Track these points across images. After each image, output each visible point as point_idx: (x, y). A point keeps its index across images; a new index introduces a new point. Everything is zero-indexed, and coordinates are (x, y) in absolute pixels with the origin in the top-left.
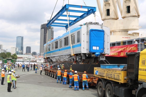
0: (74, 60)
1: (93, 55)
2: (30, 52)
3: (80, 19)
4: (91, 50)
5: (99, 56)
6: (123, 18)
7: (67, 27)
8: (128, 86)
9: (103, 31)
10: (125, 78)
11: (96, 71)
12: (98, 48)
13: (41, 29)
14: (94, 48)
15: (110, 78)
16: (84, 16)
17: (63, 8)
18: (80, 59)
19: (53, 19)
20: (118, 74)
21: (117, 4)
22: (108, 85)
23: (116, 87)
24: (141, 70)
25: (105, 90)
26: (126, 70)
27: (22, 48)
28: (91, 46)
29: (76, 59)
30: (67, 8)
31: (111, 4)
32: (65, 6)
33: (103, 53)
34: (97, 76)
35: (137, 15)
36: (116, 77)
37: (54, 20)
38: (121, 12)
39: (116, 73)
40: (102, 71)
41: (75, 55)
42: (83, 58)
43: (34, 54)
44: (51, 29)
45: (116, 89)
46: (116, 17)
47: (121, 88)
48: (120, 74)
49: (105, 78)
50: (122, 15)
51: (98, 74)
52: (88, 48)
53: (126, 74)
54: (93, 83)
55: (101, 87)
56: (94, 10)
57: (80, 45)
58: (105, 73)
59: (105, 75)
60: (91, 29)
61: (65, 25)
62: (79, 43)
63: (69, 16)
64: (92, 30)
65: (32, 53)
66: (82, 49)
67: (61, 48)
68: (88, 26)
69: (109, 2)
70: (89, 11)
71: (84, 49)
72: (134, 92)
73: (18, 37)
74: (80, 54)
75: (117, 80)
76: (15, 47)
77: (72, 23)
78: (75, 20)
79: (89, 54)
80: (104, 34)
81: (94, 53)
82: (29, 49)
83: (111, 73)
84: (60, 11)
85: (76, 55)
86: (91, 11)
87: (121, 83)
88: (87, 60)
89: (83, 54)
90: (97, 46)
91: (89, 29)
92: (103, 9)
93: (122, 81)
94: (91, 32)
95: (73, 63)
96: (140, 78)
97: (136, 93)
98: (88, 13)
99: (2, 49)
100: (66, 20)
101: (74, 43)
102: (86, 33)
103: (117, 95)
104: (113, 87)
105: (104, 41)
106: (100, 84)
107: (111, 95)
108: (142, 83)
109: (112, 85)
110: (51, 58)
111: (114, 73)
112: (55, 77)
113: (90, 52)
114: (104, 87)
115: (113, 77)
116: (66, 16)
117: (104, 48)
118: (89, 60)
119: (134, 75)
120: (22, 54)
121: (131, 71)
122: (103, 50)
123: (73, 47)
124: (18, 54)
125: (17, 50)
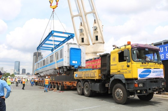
0: (58, 72)
1: (72, 68)
2: (25, 73)
3: (62, 43)
4: (71, 63)
5: (77, 68)
6: (93, 44)
7: (52, 50)
8: (102, 81)
9: (80, 50)
10: (100, 75)
11: (76, 74)
12: (76, 62)
13: (34, 56)
14: (74, 62)
15: (87, 77)
16: (65, 41)
17: (50, 34)
18: (62, 71)
19: (41, 43)
20: (94, 72)
21: (89, 35)
22: (86, 83)
23: (92, 84)
24: (112, 65)
25: (83, 88)
26: (100, 69)
27: (19, 70)
28: (71, 60)
29: (59, 72)
30: (52, 33)
31: (85, 34)
32: (51, 32)
33: (81, 66)
34: (77, 78)
35: (102, 42)
36: (92, 75)
37: (43, 44)
38: (92, 40)
39: (92, 72)
40: (80, 73)
41: (58, 68)
42: (65, 70)
43: (28, 74)
44: (41, 56)
45: (92, 85)
46: (88, 44)
47: (96, 84)
48: (95, 72)
49: (83, 78)
50: (92, 42)
51: (77, 76)
52: (69, 62)
53: (100, 72)
54: (74, 86)
55: (80, 86)
56: (73, 36)
57: (63, 60)
58: (83, 74)
59: (83, 76)
60: (71, 47)
61: (51, 49)
62: (62, 59)
63: (55, 41)
64: (72, 49)
65: (26, 73)
66: (64, 62)
67: (48, 64)
68: (68, 45)
69: (83, 33)
70: (69, 37)
71: (66, 63)
72: (107, 85)
73: (16, 62)
74: (62, 67)
75: (93, 77)
76: (14, 69)
77: (56, 47)
78: (58, 45)
79: (70, 67)
80: (81, 52)
81: (73, 66)
82: (24, 71)
83: (88, 73)
84: (47, 36)
85: (60, 68)
86: (71, 37)
87: (96, 79)
88: (68, 72)
89: (65, 66)
90: (75, 61)
91: (69, 48)
92: (79, 38)
93: (97, 78)
94: (71, 50)
95: (57, 75)
96: (112, 72)
97: (109, 85)
98: (68, 38)
99: (3, 70)
100: (52, 45)
101: (58, 59)
102: (67, 51)
103: (94, 90)
104: (90, 84)
105: (81, 57)
106: (79, 84)
107: (88, 91)
108: (114, 76)
109: (89, 82)
110: (40, 73)
111: (91, 73)
112: (43, 85)
113: (70, 65)
114: (82, 86)
115: (89, 76)
116: (52, 40)
117: (81, 63)
118: (69, 72)
119: (107, 72)
120: (19, 74)
121: (104, 68)
122: (80, 64)
123: (57, 62)
124: (15, 74)
125: (15, 72)
